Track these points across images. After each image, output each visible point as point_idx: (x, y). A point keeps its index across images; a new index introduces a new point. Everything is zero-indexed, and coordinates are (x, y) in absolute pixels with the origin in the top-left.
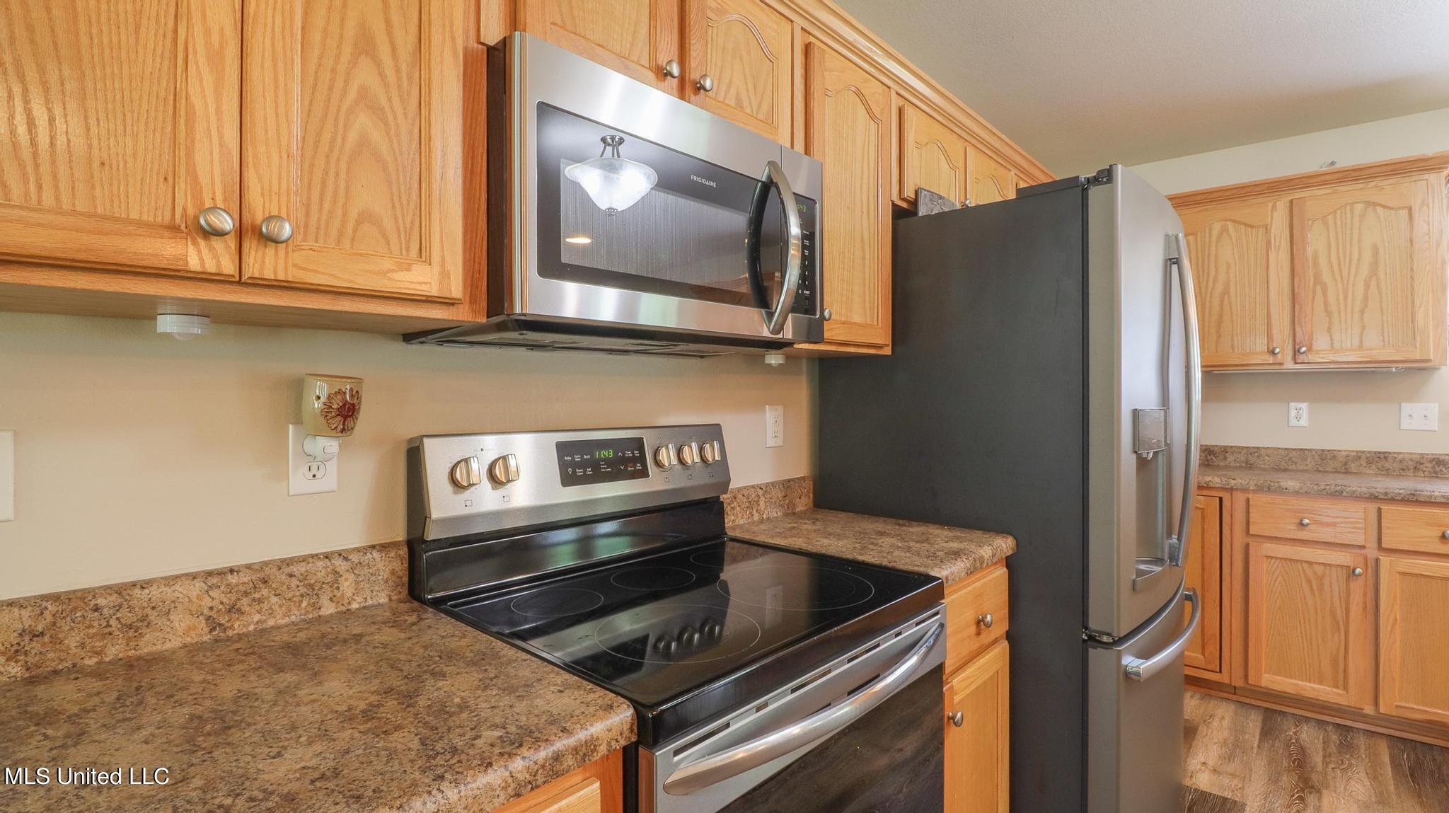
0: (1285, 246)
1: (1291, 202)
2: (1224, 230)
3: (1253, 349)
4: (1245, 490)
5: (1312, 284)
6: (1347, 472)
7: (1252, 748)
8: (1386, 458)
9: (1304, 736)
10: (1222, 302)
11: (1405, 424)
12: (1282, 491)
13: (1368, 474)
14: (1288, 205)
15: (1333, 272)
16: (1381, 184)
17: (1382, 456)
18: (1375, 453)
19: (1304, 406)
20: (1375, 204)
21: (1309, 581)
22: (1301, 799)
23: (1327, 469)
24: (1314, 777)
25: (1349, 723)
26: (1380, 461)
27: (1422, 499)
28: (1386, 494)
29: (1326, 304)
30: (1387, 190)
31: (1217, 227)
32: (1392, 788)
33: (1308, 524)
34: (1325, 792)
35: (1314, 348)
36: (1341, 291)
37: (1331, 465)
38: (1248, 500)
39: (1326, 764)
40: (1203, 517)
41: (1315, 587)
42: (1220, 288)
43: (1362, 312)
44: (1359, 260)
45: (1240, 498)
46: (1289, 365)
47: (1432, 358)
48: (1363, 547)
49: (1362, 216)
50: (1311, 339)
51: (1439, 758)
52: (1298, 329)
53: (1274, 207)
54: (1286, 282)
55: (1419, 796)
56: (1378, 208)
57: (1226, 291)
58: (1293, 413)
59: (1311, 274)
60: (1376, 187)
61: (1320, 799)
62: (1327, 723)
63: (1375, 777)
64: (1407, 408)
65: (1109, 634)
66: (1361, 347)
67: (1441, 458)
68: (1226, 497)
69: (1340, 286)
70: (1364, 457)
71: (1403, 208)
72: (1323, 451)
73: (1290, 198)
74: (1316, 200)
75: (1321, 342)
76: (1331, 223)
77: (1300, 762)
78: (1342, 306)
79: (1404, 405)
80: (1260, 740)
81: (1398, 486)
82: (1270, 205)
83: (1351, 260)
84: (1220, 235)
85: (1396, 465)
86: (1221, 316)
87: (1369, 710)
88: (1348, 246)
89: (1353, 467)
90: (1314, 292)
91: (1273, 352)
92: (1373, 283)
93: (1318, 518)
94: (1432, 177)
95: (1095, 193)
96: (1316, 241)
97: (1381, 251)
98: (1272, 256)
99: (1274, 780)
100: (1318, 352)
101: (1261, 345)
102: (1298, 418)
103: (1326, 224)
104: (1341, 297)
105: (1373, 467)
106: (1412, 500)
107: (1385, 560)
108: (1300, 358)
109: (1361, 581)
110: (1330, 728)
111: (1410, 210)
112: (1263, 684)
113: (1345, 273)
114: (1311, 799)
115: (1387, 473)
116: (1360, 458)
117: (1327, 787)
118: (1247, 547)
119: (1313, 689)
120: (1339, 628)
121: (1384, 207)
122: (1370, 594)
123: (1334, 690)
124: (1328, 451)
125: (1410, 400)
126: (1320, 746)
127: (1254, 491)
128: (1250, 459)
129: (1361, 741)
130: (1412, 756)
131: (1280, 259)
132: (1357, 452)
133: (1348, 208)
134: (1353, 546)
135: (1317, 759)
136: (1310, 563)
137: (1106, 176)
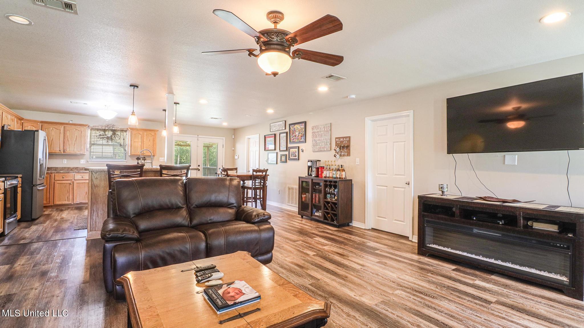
0: (63, 134)
2: (53, 129)
3: (57, 150)
4: (54, 173)
5: (67, 140)
10: (52, 141)
11: (81, 163)
12: (60, 173)
14: (64, 127)
15: (70, 139)
17: (77, 168)
19: (66, 160)
20: (76, 129)
25: (69, 206)
29: (69, 144)
30: (78, 128)
31: (51, 128)
33: (64, 177)
36: (71, 142)
37: (69, 169)
38: (55, 175)
40: (47, 178)
41: (65, 187)
42: (51, 139)
43: (74, 145)
45: (53, 174)
46: (63, 153)
48: (72, 180)
49: (75, 131)
50: (66, 149)
52: (64, 147)
53: (62, 127)
54: (63, 139)
57: (53, 140)
58: (64, 161)
59: (67, 138)
62: (66, 206)
64: (81, 160)
65: (36, 185)
66: (74, 151)
68: (51, 174)
70: (75, 168)
74: (68, 127)
75: (68, 150)
76: (70, 131)
78: (71, 144)
82: (61, 126)
83: (73, 137)
84: (52, 130)
85: (79, 169)
86: (51, 144)
87: (72, 203)
88: (72, 135)
89: (73, 169)
90: (67, 142)
91: (60, 151)
92: (76, 141)
93: (66, 176)
94: (85, 127)
95: (36, 133)
96: (68, 134)
97: (77, 137)
98: (61, 135)
100: (68, 151)
101: (58, 149)
102: (65, 162)
105: (76, 170)
107: (75, 181)
108: (64, 152)
109: (71, 185)
111: (81, 131)
112: (57, 203)
113: (72, 139)
118: (54, 182)
120: (68, 192)
121: (78, 130)
122: (73, 187)
123: (67, 202)
124: (69, 167)
127: (56, 173)
128: (56, 169)
131: (62, 136)
133: (73, 129)
134: (71, 180)
136: (64, 183)
137: (37, 131)
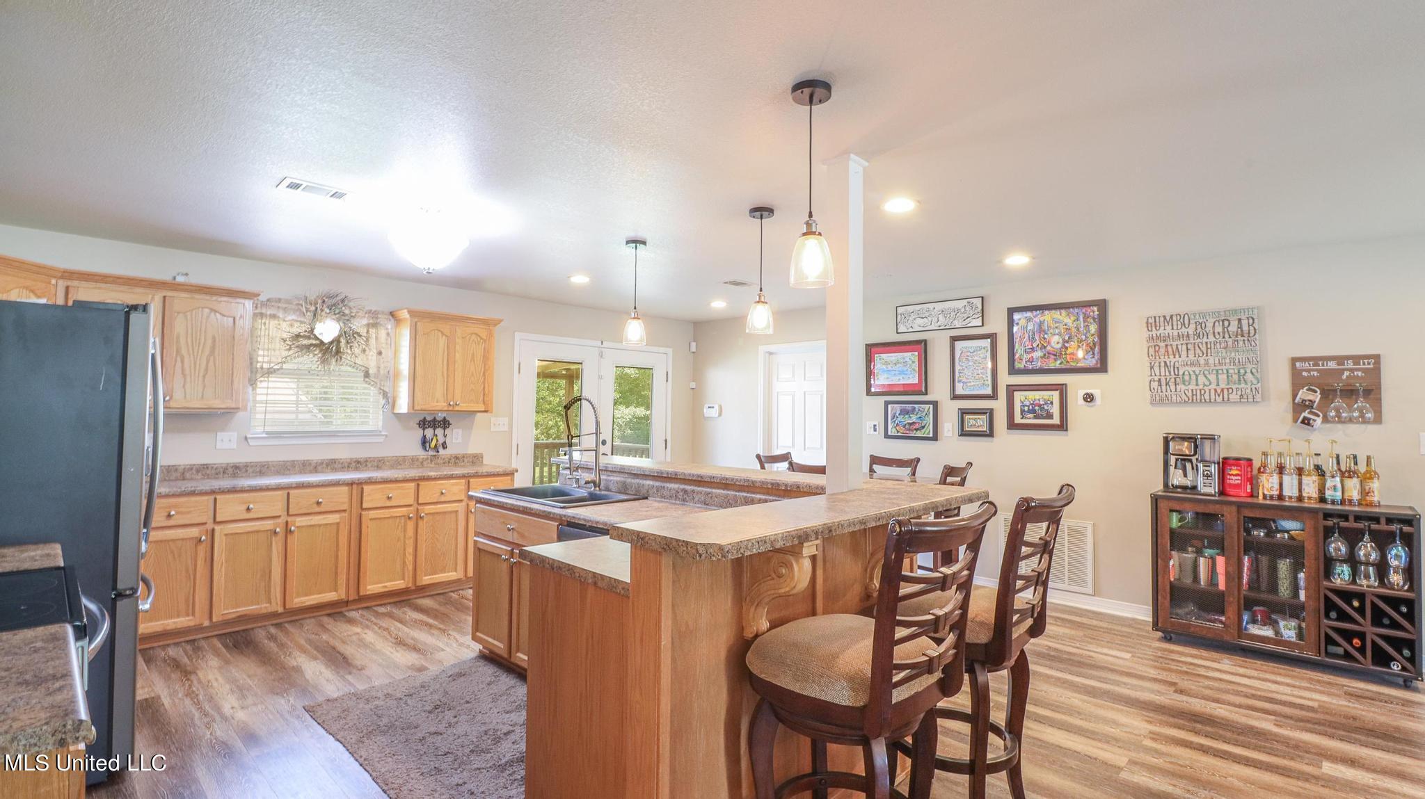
0: (159, 327)
1: (165, 297)
5: (174, 355)
6: (184, 479)
7: (145, 671)
8: (207, 468)
9: (171, 653)
11: (219, 445)
13: (198, 479)
14: (162, 299)
15: (188, 350)
16: (219, 299)
17: (206, 466)
18: (201, 465)
21: (172, 552)
22: (188, 680)
23: (171, 478)
24: (188, 668)
25: (191, 638)
26: (204, 470)
27: (238, 489)
28: (220, 489)
29: (183, 369)
30: (222, 304)
32: (229, 656)
33: (173, 515)
34: (198, 672)
35: (174, 397)
36: (193, 362)
37: (174, 475)
39: (191, 660)
41: (176, 556)
43: (204, 377)
44: (204, 344)
47: (241, 407)
48: (206, 523)
49: (207, 317)
50: (172, 391)
51: (244, 635)
53: (155, 298)
55: (242, 653)
56: (217, 314)
59: (174, 347)
60: (216, 300)
61: (197, 675)
62: (181, 642)
63: (217, 654)
65: (131, 590)
66: (201, 399)
67: (237, 465)
69: (192, 359)
70: (194, 469)
71: (231, 317)
72: (169, 466)
73: (164, 294)
74: (180, 301)
75: (178, 394)
76: (189, 317)
77: (176, 665)
78: (193, 371)
79: (219, 434)
80: (147, 665)
81: (226, 483)
83: (199, 343)
85: (213, 472)
87: (206, 623)
88: (198, 334)
90: (176, 361)
92: (212, 358)
93: (181, 510)
94: (246, 302)
96: (179, 327)
97: (217, 340)
99: (167, 678)
100: (177, 400)
103: (186, 317)
104: (193, 365)
105: (200, 474)
106: (234, 490)
107: (217, 528)
109: (204, 545)
110: (183, 644)
113: (196, 351)
114: (193, 677)
115: (208, 477)
116: (192, 469)
117: (197, 669)
119: (174, 623)
120: (190, 578)
121: (221, 314)
122: (209, 551)
123: (187, 618)
124: (173, 466)
125: (223, 430)
126: (183, 654)
129: (203, 643)
130: (231, 639)
132: (191, 465)
133: (200, 309)
134: (201, 523)
135: (185, 660)
136: (173, 540)
